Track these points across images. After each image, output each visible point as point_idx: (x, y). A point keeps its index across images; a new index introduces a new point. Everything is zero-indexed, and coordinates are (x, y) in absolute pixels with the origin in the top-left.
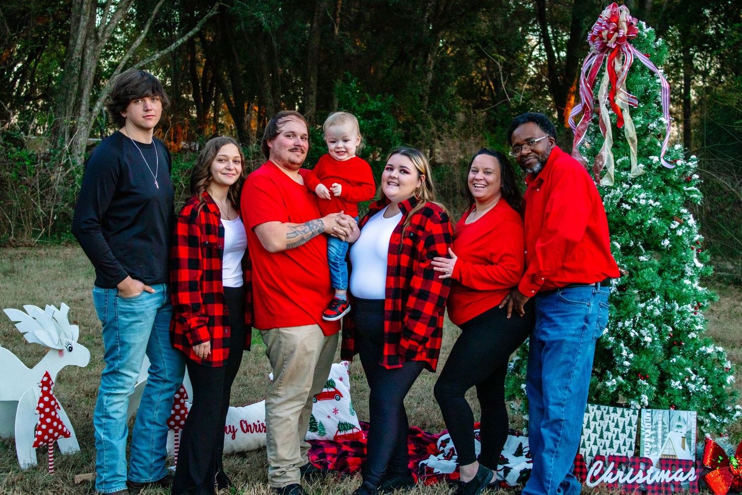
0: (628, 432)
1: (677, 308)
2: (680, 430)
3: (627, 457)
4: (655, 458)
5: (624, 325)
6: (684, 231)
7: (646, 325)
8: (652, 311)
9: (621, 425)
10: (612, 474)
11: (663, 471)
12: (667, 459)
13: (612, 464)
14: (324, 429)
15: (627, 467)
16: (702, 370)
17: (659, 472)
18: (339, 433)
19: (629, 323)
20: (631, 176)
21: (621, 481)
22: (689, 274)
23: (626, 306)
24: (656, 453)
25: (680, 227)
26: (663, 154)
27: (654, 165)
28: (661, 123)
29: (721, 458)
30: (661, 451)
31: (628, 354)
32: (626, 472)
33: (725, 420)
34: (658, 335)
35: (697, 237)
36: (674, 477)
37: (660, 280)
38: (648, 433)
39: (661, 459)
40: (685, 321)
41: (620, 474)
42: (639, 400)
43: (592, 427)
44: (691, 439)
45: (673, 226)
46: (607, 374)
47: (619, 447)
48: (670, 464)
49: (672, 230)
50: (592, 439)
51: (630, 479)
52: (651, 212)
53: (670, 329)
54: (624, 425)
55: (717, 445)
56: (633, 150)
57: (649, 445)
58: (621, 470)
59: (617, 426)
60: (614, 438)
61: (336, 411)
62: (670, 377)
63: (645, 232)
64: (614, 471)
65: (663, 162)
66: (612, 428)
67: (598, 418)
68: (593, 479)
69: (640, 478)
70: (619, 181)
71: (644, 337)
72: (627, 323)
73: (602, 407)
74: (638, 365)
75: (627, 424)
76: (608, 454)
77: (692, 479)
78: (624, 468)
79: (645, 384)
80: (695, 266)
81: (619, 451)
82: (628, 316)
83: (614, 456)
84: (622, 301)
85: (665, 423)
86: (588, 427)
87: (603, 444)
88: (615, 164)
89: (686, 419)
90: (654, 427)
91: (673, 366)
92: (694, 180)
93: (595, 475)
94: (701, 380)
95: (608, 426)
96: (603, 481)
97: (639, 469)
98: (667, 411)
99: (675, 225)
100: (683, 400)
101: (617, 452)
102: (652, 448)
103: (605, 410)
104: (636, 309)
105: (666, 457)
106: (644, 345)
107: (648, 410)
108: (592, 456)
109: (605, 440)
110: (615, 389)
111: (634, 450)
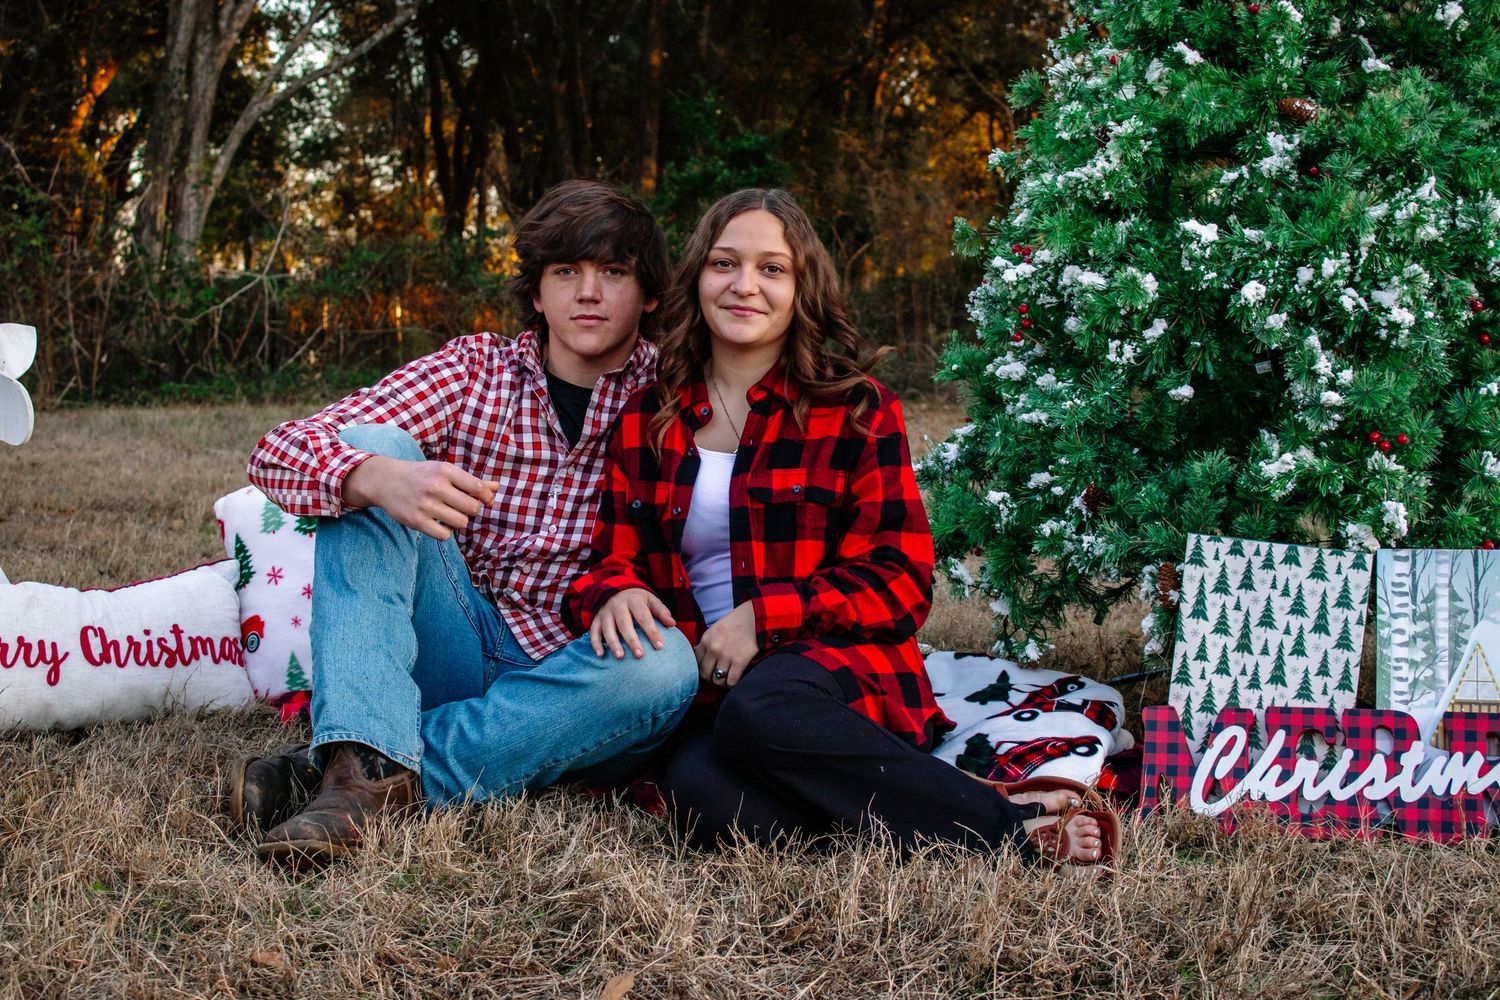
0: (1335, 629)
3: (1330, 712)
4: (1427, 713)
5: (1318, 275)
7: (1395, 272)
8: (1416, 221)
9: (1312, 605)
10: (1278, 769)
11: (1459, 756)
12: (1471, 716)
13: (1280, 736)
15: (1332, 746)
17: (1441, 760)
19: (1336, 265)
21: (1311, 794)
23: (1324, 212)
24: (1432, 696)
30: (1449, 688)
31: (1334, 371)
32: (1328, 766)
34: (1434, 305)
38: (1401, 631)
39: (1447, 716)
41: (1305, 769)
42: (1377, 523)
43: (1213, 614)
46: (1260, 443)
47: (1306, 681)
48: (1481, 732)
50: (1214, 655)
51: (1343, 785)
54: (1323, 606)
57: (1405, 671)
58: (1311, 756)
59: (1298, 609)
60: (1287, 650)
62: (1478, 440)
64: (1286, 759)
66: (1281, 617)
67: (1234, 581)
68: (1214, 790)
69: (1376, 782)
71: (1388, 311)
72: (1329, 268)
73: (1248, 546)
74: (1373, 404)
75: (1331, 601)
76: (1266, 704)
78: (1321, 750)
79: (1395, 467)
81: (1304, 692)
82: (1331, 244)
83: (1286, 710)
84: (1311, 205)
85: (1461, 592)
86: (1199, 612)
87: (1250, 671)
90: (1423, 608)
91: (1490, 406)
93: (1220, 774)
95: (1268, 609)
96: (1248, 794)
97: (1373, 752)
98: (1466, 555)
101: (1299, 696)
102: (1416, 681)
103: (1257, 553)
104: (1358, 216)
105: (1466, 709)
106: (1390, 337)
107: (1403, 553)
108: (1211, 711)
109: (1257, 657)
110: (1290, 486)
111: (1355, 687)
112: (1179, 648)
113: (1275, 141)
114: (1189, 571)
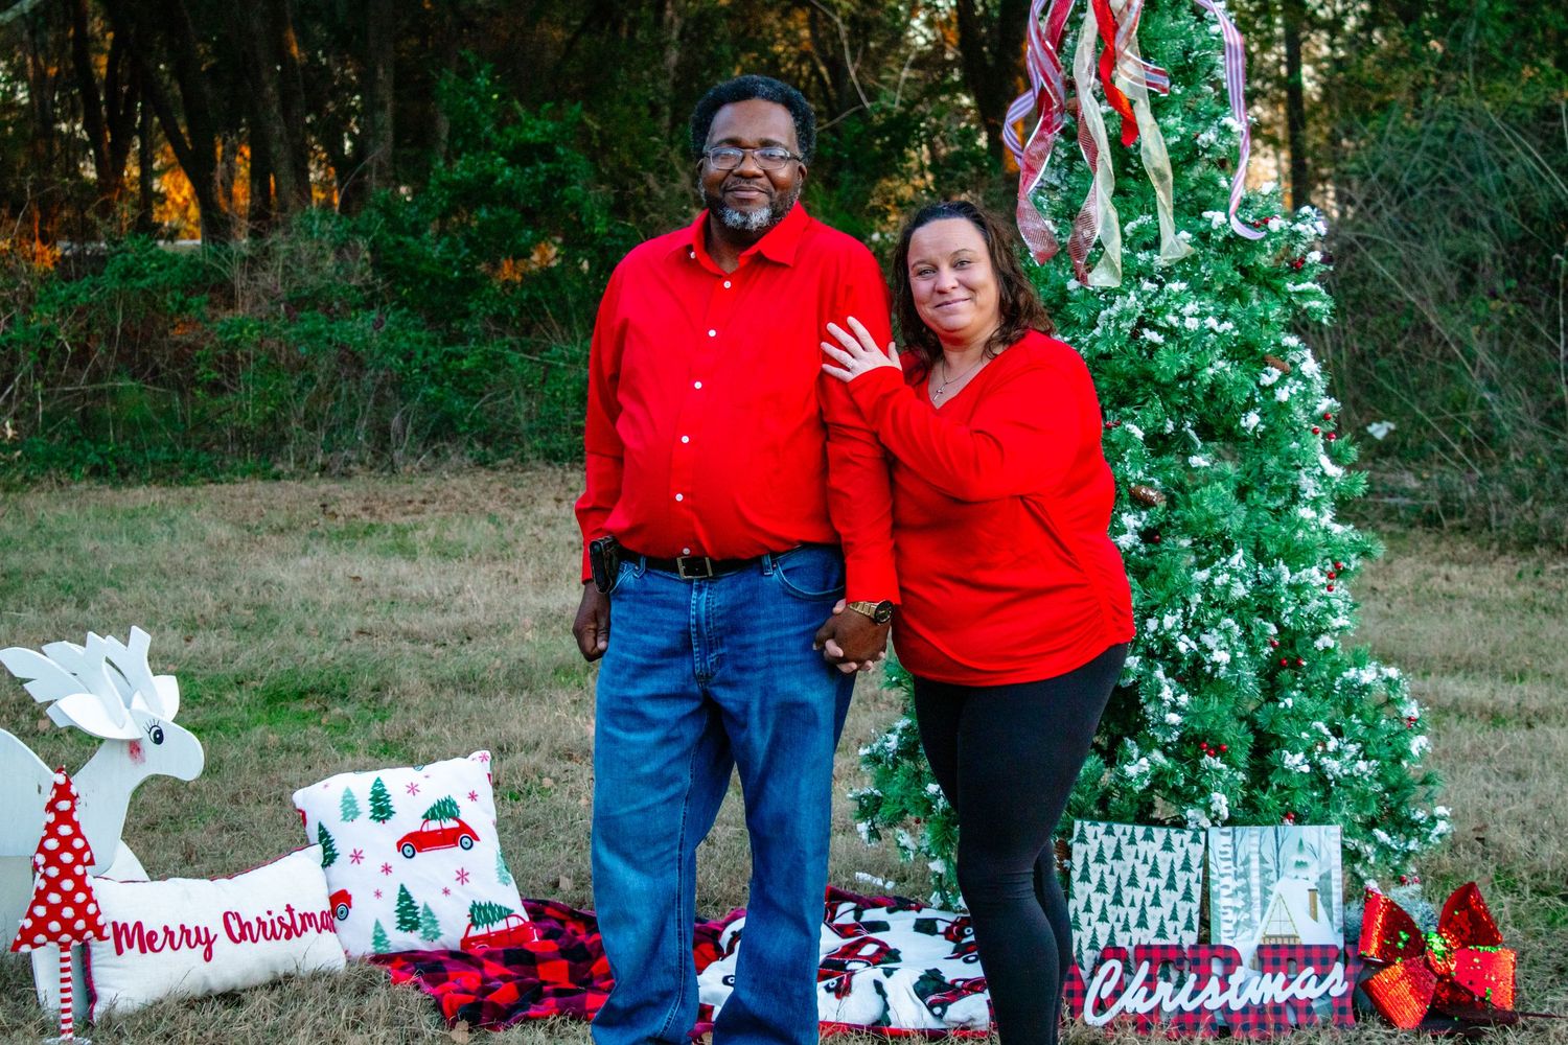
0: (1181, 886)
1: (1286, 577)
2: (1302, 873)
3: (1179, 947)
4: (1246, 946)
5: (1161, 625)
6: (1294, 391)
7: (1215, 623)
8: (1227, 587)
9: (1164, 870)
10: (1144, 990)
11: (1268, 976)
12: (1276, 947)
13: (1145, 966)
14: (434, 922)
15: (1181, 972)
16: (1354, 725)
17: (1258, 979)
18: (473, 928)
19: (1174, 618)
20: (1161, 261)
21: (1168, 1007)
22: (1311, 493)
23: (1164, 578)
24: (1249, 932)
25: (1282, 380)
26: (1234, 205)
27: (1217, 232)
28: (1226, 130)
29: (1404, 936)
30: (1261, 927)
31: (1175, 696)
32: (1180, 985)
33: (1413, 845)
34: (1244, 646)
35: (1325, 404)
36: (1294, 988)
37: (1241, 510)
38: (1227, 887)
39: (1260, 947)
40: (1308, 609)
41: (1164, 988)
42: (1207, 808)
43: (1095, 878)
44: (1330, 893)
45: (1266, 380)
46: (1124, 747)
47: (1162, 925)
48: (1283, 958)
49: (1263, 389)
50: (1096, 908)
51: (1190, 999)
52: (1213, 347)
53: (1273, 630)
54: (1172, 871)
55: (1392, 904)
56: (1164, 199)
57: (1231, 916)
58: (1168, 979)
59: (1154, 873)
60: (1148, 903)
61: (462, 876)
62: (1280, 743)
63: (1200, 398)
64: (1150, 982)
65: (1236, 226)
66: (1142, 880)
67: (1109, 854)
68: (1101, 1006)
69: (1212, 997)
70: (1133, 275)
71: (1211, 651)
72: (1169, 621)
73: (1118, 828)
74: (1202, 722)
75: (1177, 866)
76: (1135, 943)
77: (1337, 991)
78: (1174, 975)
79: (1220, 765)
80: (1323, 475)
81: (1161, 933)
82: (1169, 603)
83: (1149, 947)
84: (1154, 568)
85: (1268, 858)
86: (1085, 877)
87: (1122, 919)
88: (1123, 235)
89: (1316, 845)
90: (1241, 869)
91: (1287, 717)
92: (1311, 266)
93: (1104, 995)
94: (1353, 748)
95: (1133, 874)
96: (1123, 1010)
97: (1209, 975)
98: (1270, 830)
99: (1272, 375)
100: (1312, 799)
101: (1158, 936)
102: (1238, 922)
103: (1124, 833)
104: (1187, 585)
105: (1273, 942)
106: (1213, 671)
107: (1227, 829)
108: (1097, 949)
109: (1127, 908)
110: (1146, 783)
111: (1196, 927)
112: (1072, 904)
113: (1129, 520)
114: (1078, 849)
